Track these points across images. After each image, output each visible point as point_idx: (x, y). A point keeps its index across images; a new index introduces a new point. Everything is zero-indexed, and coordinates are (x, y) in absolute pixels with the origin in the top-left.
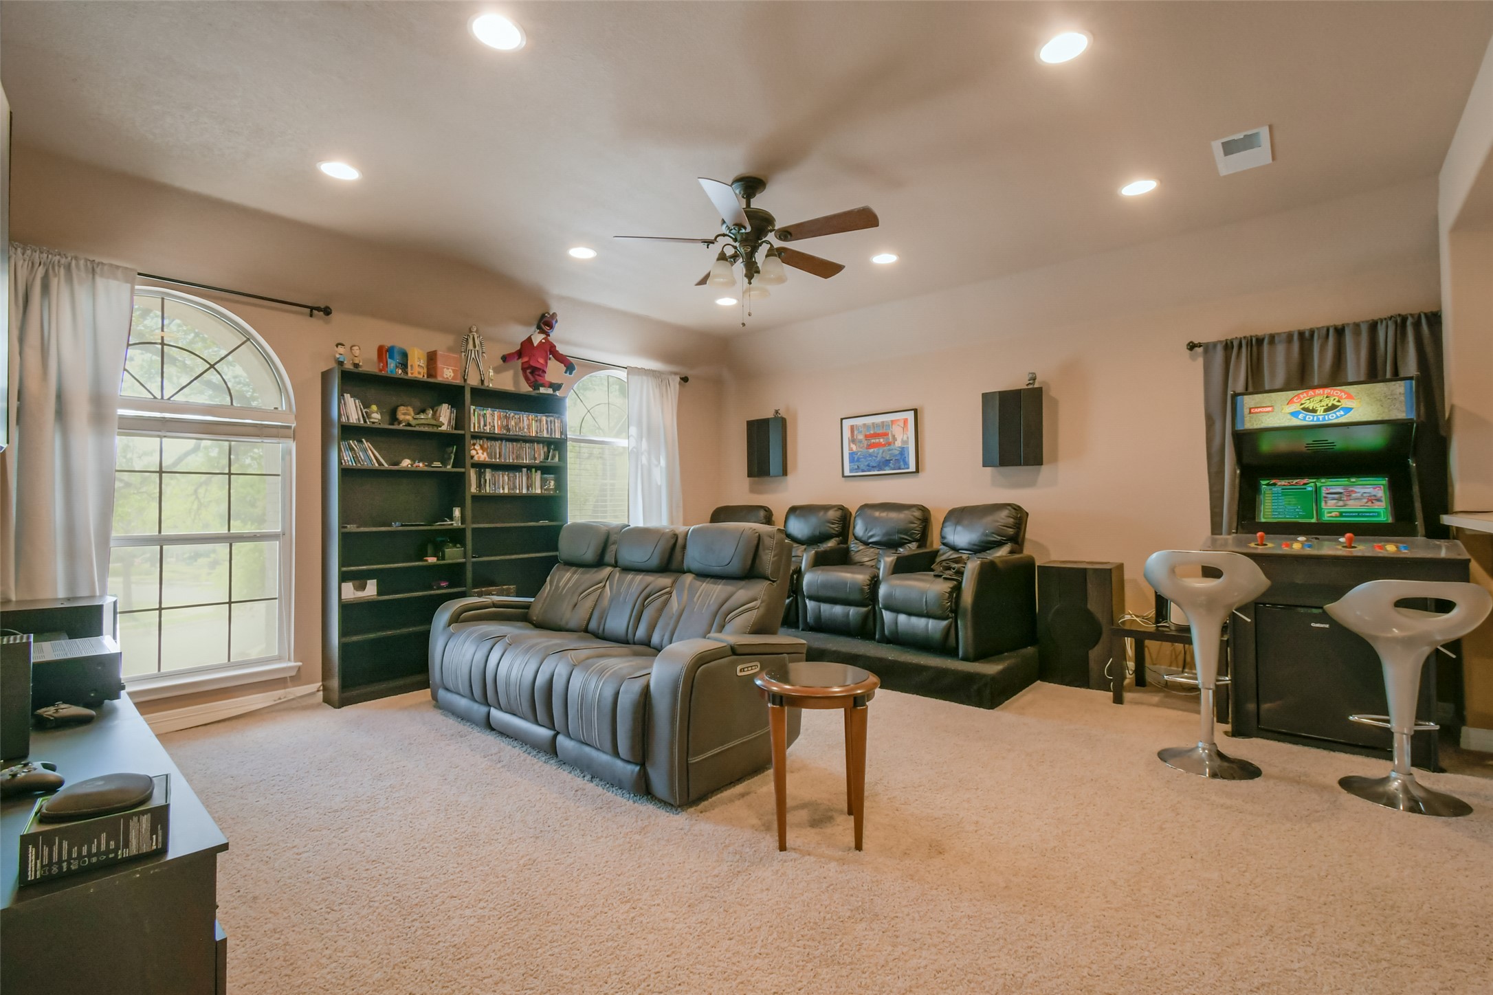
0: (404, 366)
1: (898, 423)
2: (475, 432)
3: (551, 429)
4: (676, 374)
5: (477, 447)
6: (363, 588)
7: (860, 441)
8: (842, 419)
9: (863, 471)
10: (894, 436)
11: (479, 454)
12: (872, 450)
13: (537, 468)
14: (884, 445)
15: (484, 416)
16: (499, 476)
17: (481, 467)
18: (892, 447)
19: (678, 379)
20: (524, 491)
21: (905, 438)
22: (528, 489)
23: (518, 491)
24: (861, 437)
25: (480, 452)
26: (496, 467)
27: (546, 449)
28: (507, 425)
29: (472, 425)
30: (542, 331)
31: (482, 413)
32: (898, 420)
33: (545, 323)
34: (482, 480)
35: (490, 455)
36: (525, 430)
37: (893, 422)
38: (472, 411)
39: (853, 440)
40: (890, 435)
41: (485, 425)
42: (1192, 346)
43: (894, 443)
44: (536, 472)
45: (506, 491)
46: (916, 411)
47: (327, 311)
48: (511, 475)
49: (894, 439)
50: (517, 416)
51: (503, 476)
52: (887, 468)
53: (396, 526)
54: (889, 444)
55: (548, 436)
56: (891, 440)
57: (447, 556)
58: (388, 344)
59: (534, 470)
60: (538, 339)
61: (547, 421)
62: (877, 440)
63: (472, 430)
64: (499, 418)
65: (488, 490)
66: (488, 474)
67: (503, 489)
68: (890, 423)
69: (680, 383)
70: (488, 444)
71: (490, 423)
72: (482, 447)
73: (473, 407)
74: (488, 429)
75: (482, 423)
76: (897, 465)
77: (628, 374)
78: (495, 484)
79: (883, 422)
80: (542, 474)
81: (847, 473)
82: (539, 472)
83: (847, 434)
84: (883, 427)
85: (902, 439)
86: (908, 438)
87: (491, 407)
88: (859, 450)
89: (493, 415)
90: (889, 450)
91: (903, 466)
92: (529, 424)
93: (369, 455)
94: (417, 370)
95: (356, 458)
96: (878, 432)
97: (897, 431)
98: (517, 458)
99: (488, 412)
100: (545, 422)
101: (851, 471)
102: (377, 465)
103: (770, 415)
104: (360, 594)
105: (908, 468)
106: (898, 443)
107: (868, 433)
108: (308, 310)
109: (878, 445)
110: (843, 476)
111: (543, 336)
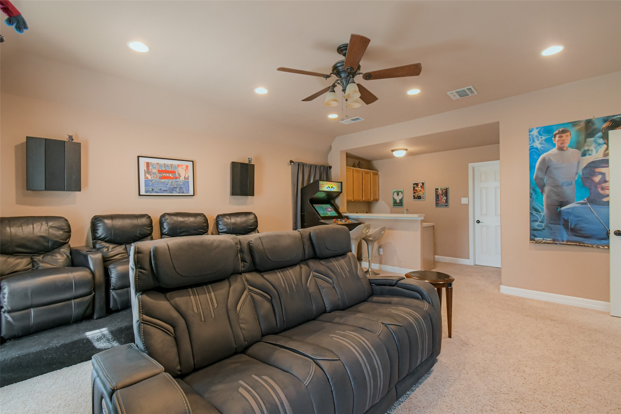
1: (182, 167)
7: (155, 174)
8: (138, 157)
9: (156, 192)
10: (180, 174)
12: (164, 180)
14: (173, 178)
18: (178, 180)
21: (186, 176)
24: (155, 171)
32: (182, 165)
37: (178, 166)
39: (148, 171)
40: (177, 173)
42: (291, 162)
43: (180, 178)
46: (193, 162)
49: (180, 175)
52: (174, 192)
54: (176, 178)
56: (177, 176)
62: (168, 175)
68: (177, 166)
76: (181, 191)
79: (172, 165)
81: (143, 192)
83: (143, 168)
84: (172, 168)
85: (185, 176)
86: (188, 176)
88: (153, 178)
90: (176, 182)
91: (185, 192)
96: (168, 170)
97: (182, 172)
101: (146, 192)
105: (189, 193)
106: (182, 178)
107: (161, 169)
109: (169, 178)
110: (140, 195)
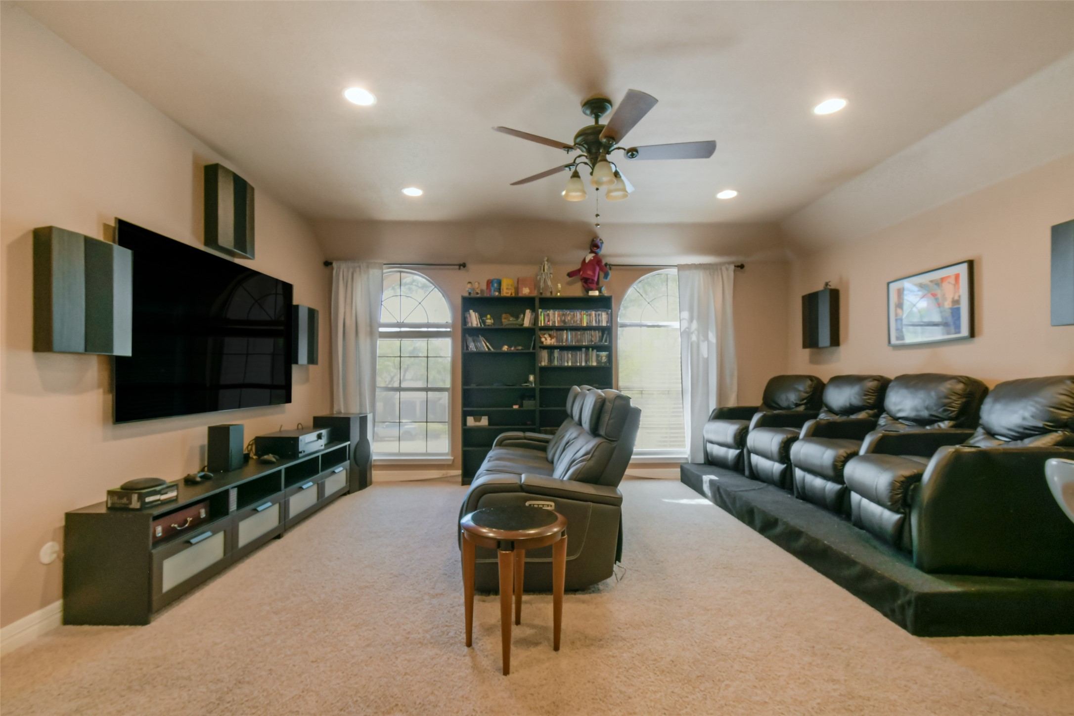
0: (499, 290)
1: (949, 280)
2: (541, 326)
3: (599, 320)
4: (730, 263)
5: (546, 336)
6: (479, 420)
8: (888, 284)
10: (943, 295)
11: (547, 340)
13: (593, 348)
15: (548, 315)
16: (564, 354)
17: (551, 348)
18: (941, 308)
19: (732, 267)
20: (583, 364)
21: (957, 297)
22: (586, 362)
23: (578, 364)
25: (549, 339)
26: (562, 348)
27: (600, 334)
28: (565, 320)
29: (540, 322)
30: (592, 252)
31: (546, 313)
32: (949, 277)
33: (595, 245)
34: (552, 357)
35: (558, 341)
36: (578, 322)
37: (943, 279)
38: (540, 313)
40: (938, 295)
41: (549, 321)
43: (943, 304)
44: (593, 350)
45: (570, 364)
46: (971, 264)
47: (463, 265)
48: (574, 353)
50: (572, 313)
51: (567, 354)
53: (495, 386)
55: (597, 325)
56: (939, 300)
57: (524, 406)
58: (492, 277)
59: (591, 349)
60: (590, 257)
61: (595, 315)
63: (540, 325)
64: (559, 315)
65: (556, 363)
66: (556, 353)
67: (568, 362)
68: (940, 282)
69: (735, 271)
70: (553, 333)
71: (552, 320)
72: (550, 336)
73: (540, 310)
74: (551, 324)
75: (546, 320)
77: (678, 271)
78: (561, 360)
80: (597, 351)
82: (595, 351)
85: (953, 299)
87: (553, 309)
89: (554, 314)
92: (584, 318)
93: (484, 346)
94: (507, 291)
95: (476, 348)
97: (947, 289)
98: (578, 341)
99: (551, 312)
100: (594, 315)
102: (487, 350)
103: (820, 287)
104: (478, 424)
106: (948, 304)
108: (458, 267)
111: (593, 255)
